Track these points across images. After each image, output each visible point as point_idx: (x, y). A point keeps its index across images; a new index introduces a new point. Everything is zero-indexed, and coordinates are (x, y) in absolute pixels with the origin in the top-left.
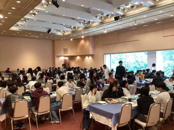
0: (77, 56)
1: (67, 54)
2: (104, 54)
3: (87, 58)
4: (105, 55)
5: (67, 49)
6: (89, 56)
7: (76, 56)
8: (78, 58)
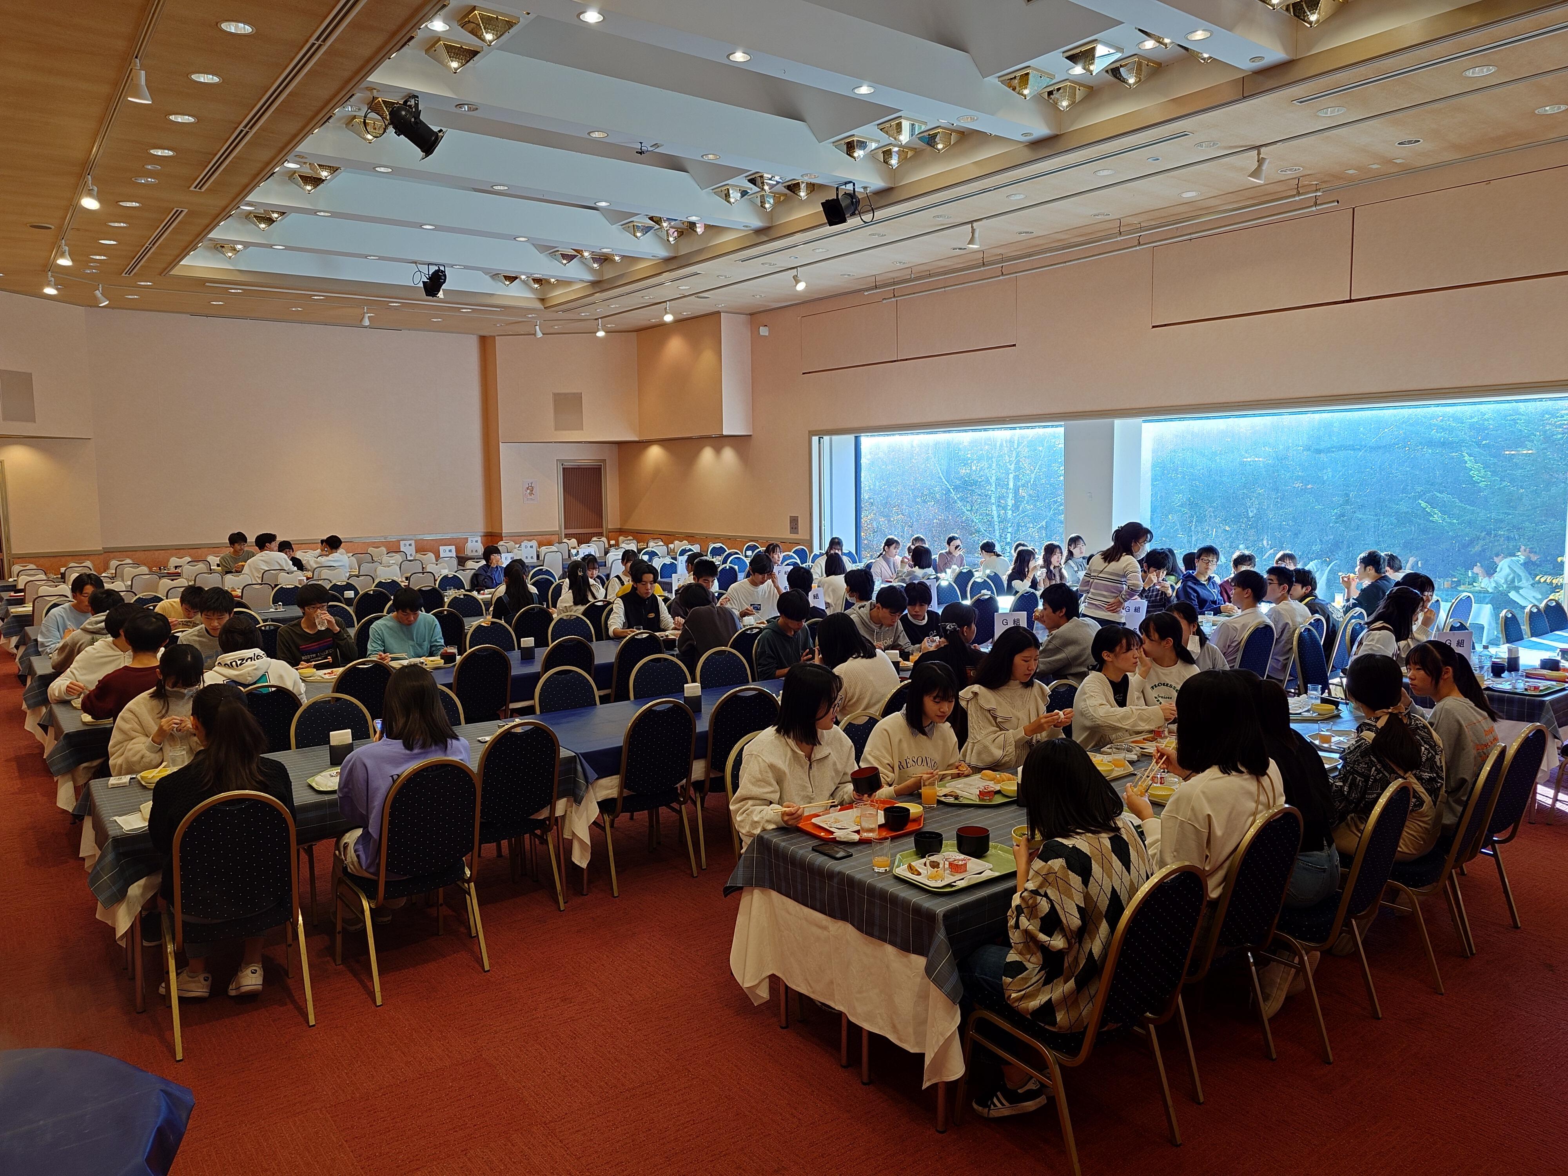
0: (648, 443)
1: (580, 427)
2: (812, 433)
3: (707, 455)
4: (815, 439)
5: (578, 397)
6: (719, 441)
7: (643, 445)
8: (655, 453)
